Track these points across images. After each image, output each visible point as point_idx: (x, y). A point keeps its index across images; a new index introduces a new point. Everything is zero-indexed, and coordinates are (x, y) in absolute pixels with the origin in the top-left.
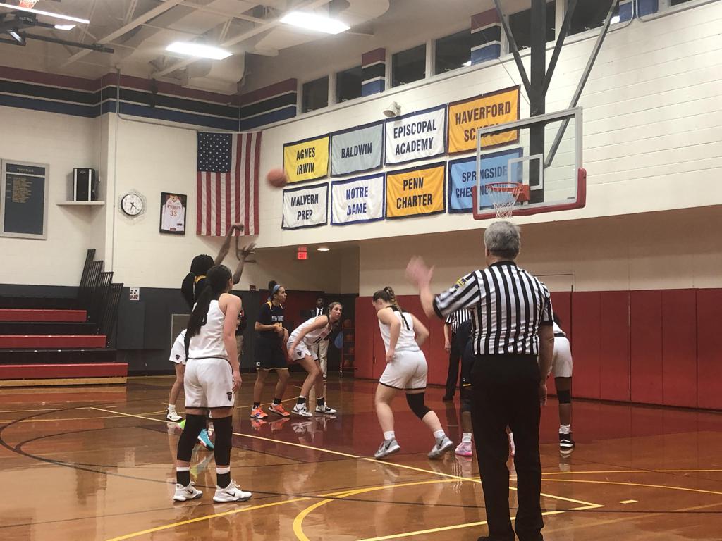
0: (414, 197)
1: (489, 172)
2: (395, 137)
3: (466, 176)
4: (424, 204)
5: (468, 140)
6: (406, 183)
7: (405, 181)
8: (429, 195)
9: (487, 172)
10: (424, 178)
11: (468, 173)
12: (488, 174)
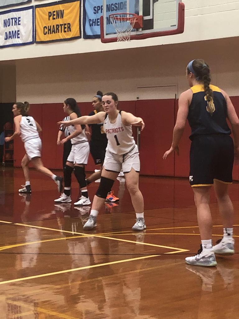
0: (57, 25)
1: (114, 6)
3: (96, 9)
4: (65, 32)
6: (50, 15)
7: (49, 13)
8: (68, 24)
9: (112, 6)
10: (64, 11)
11: (98, 7)
12: (113, 8)
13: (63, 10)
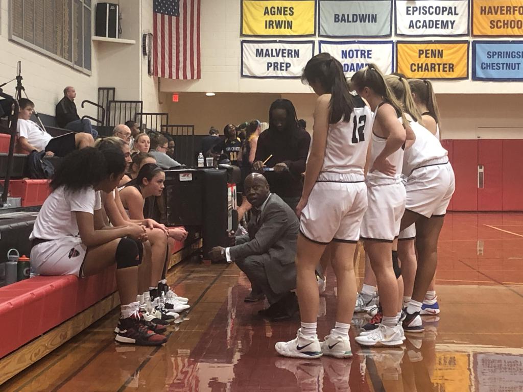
0: (432, 64)
1: (516, 54)
2: (407, 14)
3: (491, 54)
4: (444, 71)
5: (494, 28)
6: (421, 52)
7: (420, 51)
8: (450, 64)
9: (513, 54)
10: (444, 51)
11: (493, 52)
12: (515, 55)
13: (442, 51)
